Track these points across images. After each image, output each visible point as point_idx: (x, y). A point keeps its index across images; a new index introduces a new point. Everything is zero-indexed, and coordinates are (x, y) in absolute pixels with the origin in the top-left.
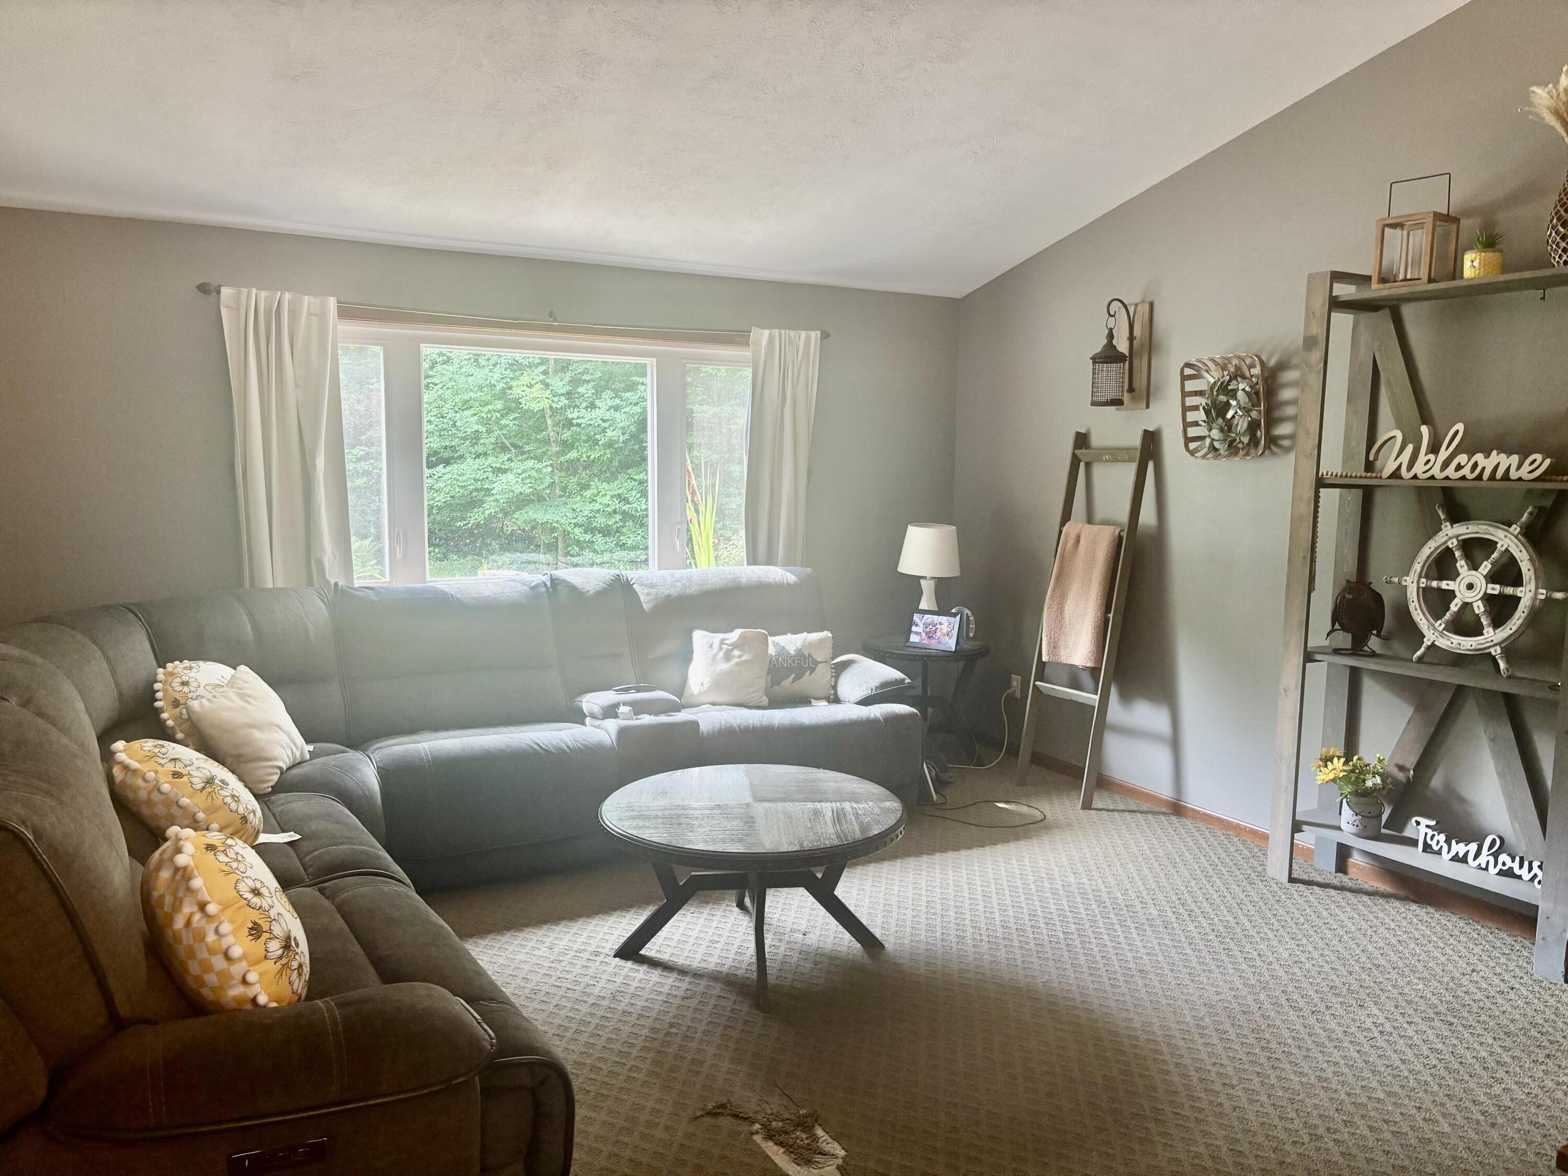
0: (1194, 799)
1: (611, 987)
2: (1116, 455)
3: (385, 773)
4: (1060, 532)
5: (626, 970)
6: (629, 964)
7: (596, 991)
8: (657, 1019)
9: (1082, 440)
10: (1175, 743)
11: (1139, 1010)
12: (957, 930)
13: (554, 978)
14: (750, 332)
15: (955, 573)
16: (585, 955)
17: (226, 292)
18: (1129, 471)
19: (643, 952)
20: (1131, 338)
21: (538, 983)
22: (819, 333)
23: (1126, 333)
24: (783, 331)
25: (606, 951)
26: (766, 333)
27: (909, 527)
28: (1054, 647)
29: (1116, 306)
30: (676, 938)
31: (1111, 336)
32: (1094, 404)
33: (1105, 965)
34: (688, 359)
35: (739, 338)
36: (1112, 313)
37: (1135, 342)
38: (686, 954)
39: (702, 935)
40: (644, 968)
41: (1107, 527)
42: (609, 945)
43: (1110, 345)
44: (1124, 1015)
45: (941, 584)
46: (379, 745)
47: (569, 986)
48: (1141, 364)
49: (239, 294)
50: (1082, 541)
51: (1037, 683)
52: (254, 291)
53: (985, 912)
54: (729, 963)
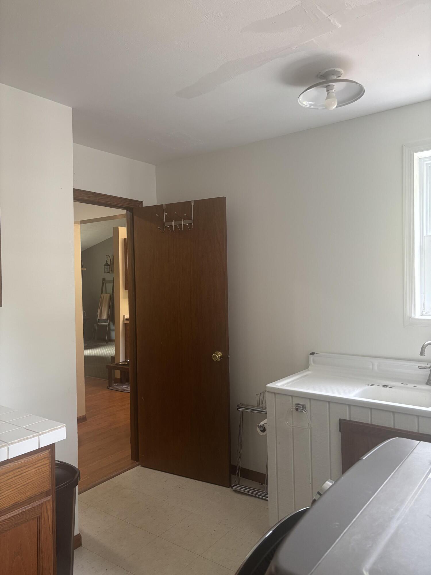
2: (109, 282)
4: (101, 295)
9: (104, 279)
18: (111, 285)
20: (111, 262)
28: (100, 316)
31: (107, 261)
32: (105, 273)
36: (107, 257)
41: (108, 294)
50: (104, 296)
51: (98, 323)
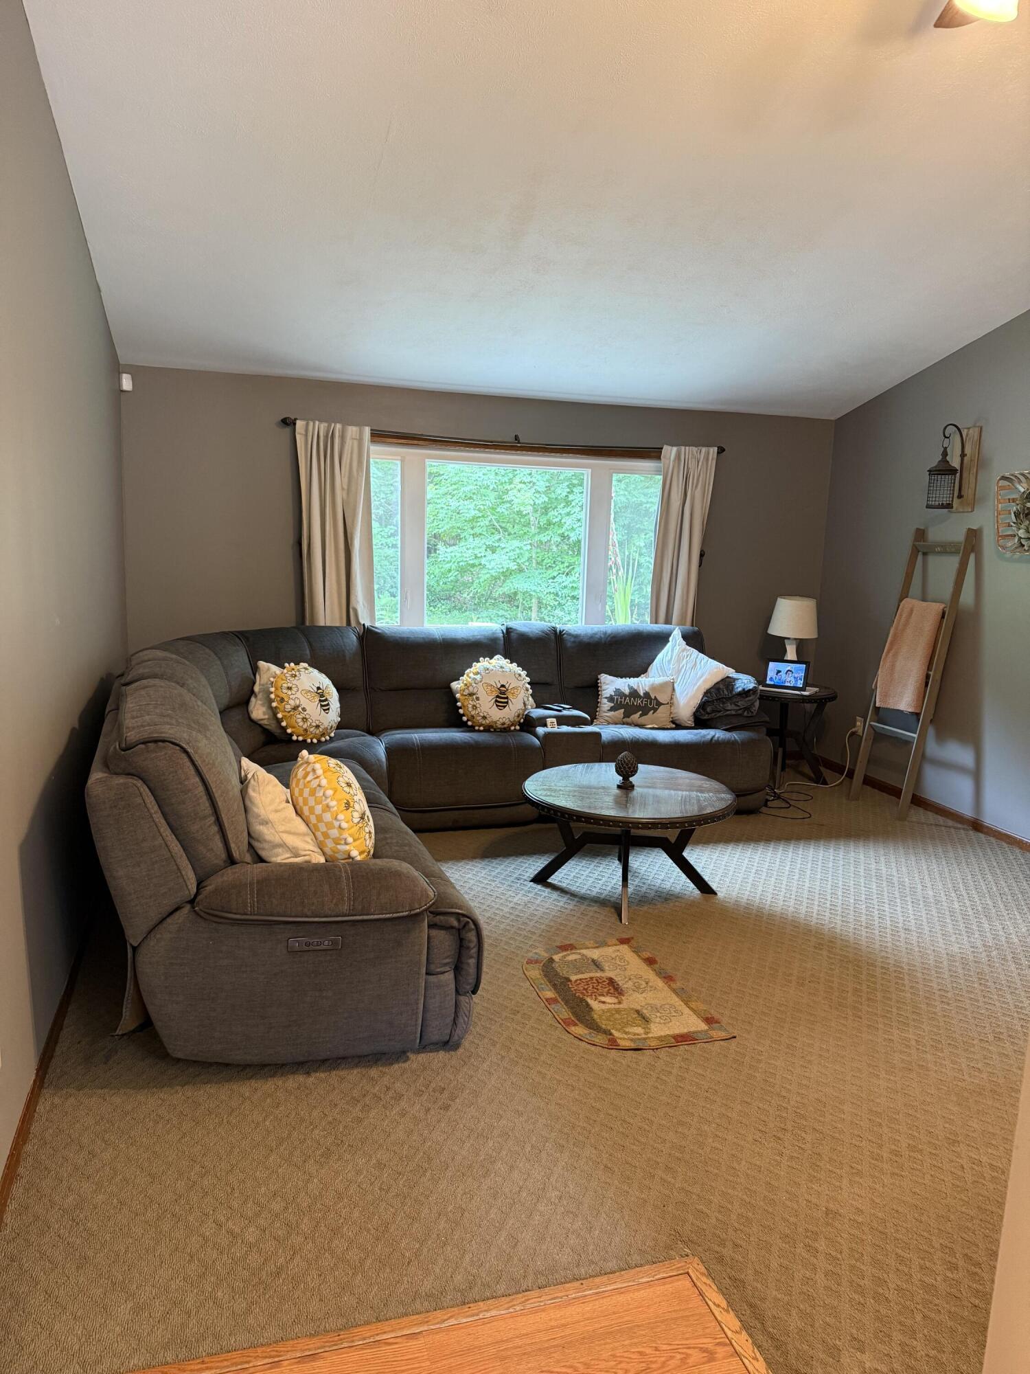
0: (988, 820)
1: (526, 899)
2: (946, 549)
3: (389, 751)
4: (899, 605)
5: (536, 890)
6: (539, 887)
7: (515, 900)
8: (552, 920)
9: (921, 534)
10: (977, 775)
11: (896, 952)
12: (774, 890)
13: (489, 890)
14: (662, 448)
15: (814, 636)
16: (512, 879)
17: (300, 424)
18: (953, 562)
19: (549, 880)
20: (963, 455)
21: (478, 892)
22: (716, 448)
23: (958, 452)
24: (687, 448)
25: (525, 878)
26: (675, 449)
27: (779, 599)
28: (886, 695)
29: (951, 429)
30: (572, 875)
31: (945, 454)
32: (928, 507)
33: (879, 922)
34: (615, 469)
35: (653, 453)
36: (947, 435)
37: (966, 459)
38: (578, 885)
39: (590, 875)
40: (548, 890)
41: (934, 604)
42: (528, 874)
43: (944, 460)
44: (883, 954)
45: (801, 644)
46: (388, 733)
47: (498, 895)
48: (969, 478)
49: (307, 425)
50: (915, 612)
51: (872, 723)
52: (317, 423)
53: (799, 881)
54: (606, 893)
